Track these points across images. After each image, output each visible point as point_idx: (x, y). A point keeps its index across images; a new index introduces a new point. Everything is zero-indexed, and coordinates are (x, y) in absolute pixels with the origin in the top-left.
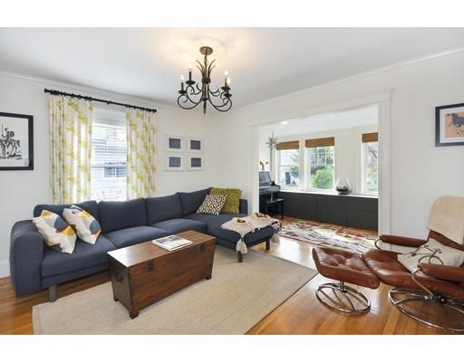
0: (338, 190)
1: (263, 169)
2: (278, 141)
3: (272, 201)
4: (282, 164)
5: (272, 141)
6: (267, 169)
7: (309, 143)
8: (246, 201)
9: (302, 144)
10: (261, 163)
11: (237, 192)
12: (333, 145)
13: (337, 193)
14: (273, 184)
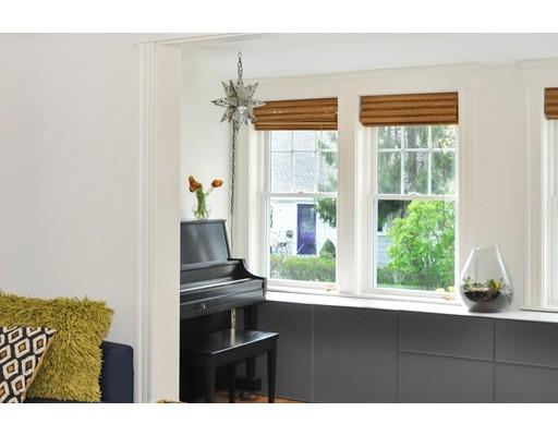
0: (470, 295)
1: (201, 209)
2: (261, 96)
3: (234, 344)
4: (275, 187)
5: (235, 96)
6: (216, 208)
7: (376, 111)
8: (128, 352)
9: (348, 111)
10: (195, 186)
11: (92, 313)
12: (456, 122)
13: (462, 308)
14: (240, 271)
